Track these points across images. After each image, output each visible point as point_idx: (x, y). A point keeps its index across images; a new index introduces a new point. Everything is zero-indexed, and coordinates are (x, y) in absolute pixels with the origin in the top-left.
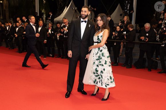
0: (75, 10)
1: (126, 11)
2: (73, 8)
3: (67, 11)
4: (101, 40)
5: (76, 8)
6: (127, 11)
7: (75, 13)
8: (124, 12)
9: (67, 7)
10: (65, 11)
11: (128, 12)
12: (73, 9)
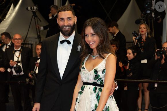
0: (34, 13)
1: (149, 12)
2: (29, 8)
3: (14, 14)
4: (103, 79)
5: (35, 8)
6: (151, 13)
7: (33, 20)
8: (144, 17)
9: (15, 6)
10: (11, 14)
11: (153, 16)
12: (27, 9)
